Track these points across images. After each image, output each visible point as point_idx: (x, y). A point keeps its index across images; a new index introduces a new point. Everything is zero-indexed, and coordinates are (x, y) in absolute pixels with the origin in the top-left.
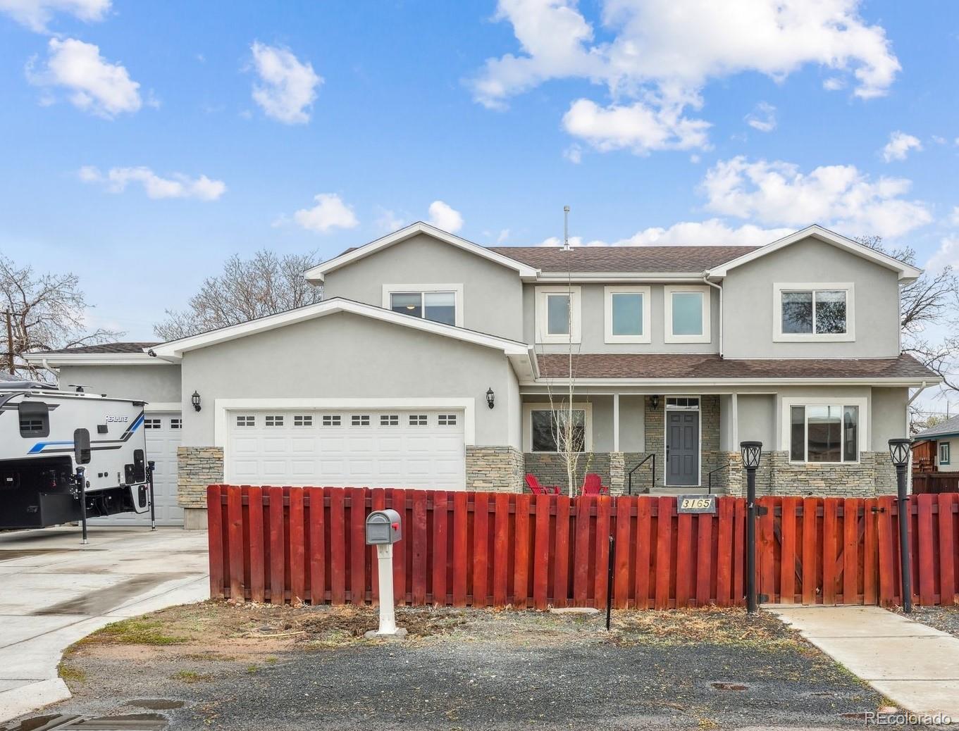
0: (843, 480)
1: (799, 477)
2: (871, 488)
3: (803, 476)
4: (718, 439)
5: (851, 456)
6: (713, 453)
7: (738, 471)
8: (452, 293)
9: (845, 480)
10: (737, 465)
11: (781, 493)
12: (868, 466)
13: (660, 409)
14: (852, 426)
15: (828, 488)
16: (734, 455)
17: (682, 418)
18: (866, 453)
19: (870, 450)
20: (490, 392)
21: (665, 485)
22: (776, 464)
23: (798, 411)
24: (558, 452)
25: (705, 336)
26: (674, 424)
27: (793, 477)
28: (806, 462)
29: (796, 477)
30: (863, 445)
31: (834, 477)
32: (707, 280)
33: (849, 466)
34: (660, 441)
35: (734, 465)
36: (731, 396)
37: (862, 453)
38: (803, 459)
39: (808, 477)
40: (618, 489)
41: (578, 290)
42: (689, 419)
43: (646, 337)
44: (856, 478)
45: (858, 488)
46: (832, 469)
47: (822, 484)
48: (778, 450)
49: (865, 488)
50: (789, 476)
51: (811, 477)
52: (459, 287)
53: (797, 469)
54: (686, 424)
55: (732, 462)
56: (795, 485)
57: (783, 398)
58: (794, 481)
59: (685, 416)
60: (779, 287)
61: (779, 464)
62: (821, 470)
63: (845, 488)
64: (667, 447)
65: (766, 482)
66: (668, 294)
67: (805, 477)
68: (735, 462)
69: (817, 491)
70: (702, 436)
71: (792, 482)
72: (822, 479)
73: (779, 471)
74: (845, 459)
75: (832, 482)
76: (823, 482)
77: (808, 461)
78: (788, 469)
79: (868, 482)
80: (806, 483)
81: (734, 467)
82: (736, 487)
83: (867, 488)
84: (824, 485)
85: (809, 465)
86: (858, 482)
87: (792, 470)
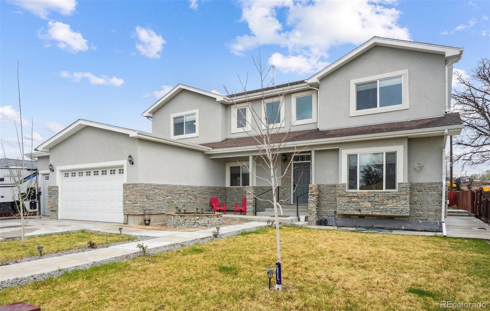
0: (384, 202)
1: (353, 200)
2: (406, 208)
3: (355, 199)
5: (391, 185)
7: (313, 196)
8: (194, 114)
9: (386, 202)
10: (313, 192)
12: (403, 193)
13: (289, 162)
14: (391, 167)
15: (373, 207)
16: (311, 186)
17: (302, 166)
18: (402, 183)
19: (406, 182)
20: (130, 157)
21: (292, 203)
22: (337, 192)
23: (352, 158)
24: (241, 186)
25: (314, 119)
26: (298, 170)
27: (348, 200)
28: (358, 190)
29: (350, 200)
30: (401, 177)
31: (377, 200)
32: (311, 86)
33: (390, 192)
34: (289, 180)
35: (311, 192)
36: (311, 152)
37: (399, 184)
38: (356, 188)
39: (359, 200)
40: (250, 205)
41: (250, 104)
42: (306, 166)
43: (282, 123)
44: (395, 201)
45: (395, 208)
46: (376, 195)
47: (369, 205)
48: (339, 183)
49: (401, 208)
50: (346, 199)
51: (361, 200)
52: (197, 111)
53: (351, 195)
56: (350, 205)
57: (342, 150)
59: (304, 165)
60: (354, 82)
61: (339, 192)
62: (368, 195)
63: (386, 207)
64: (294, 182)
66: (294, 98)
67: (357, 200)
68: (312, 191)
69: (365, 209)
71: (348, 203)
72: (369, 201)
73: (339, 196)
74: (387, 188)
75: (376, 203)
76: (370, 203)
77: (360, 190)
78: (345, 195)
79: (403, 204)
80: (357, 203)
81: (310, 194)
82: (312, 205)
83: (403, 208)
84: (370, 205)
85: (359, 192)
86: (396, 204)
87: (348, 195)
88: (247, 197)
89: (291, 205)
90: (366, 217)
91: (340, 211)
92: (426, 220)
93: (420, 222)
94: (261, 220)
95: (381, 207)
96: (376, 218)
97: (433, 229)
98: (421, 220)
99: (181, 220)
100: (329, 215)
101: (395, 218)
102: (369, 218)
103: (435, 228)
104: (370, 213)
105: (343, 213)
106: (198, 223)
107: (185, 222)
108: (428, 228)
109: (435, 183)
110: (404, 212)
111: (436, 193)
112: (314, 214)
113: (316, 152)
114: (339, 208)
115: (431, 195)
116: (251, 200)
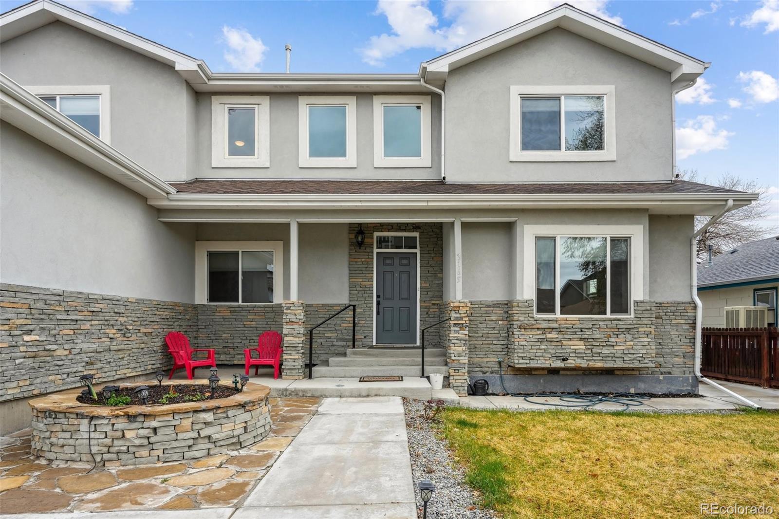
0: (610, 339)
1: (549, 336)
2: (651, 351)
3: (553, 335)
4: (441, 285)
5: (621, 305)
6: (434, 304)
7: (462, 327)
8: (95, 96)
9: (613, 340)
10: (461, 318)
11: (522, 358)
12: (645, 321)
13: (368, 250)
14: (621, 268)
15: (589, 351)
16: (457, 304)
17: (397, 261)
18: (642, 302)
19: (647, 299)
21: (374, 344)
22: (515, 318)
23: (546, 243)
24: (240, 303)
25: (425, 159)
26: (388, 268)
27: (539, 336)
28: (558, 315)
29: (544, 336)
30: (638, 290)
31: (598, 336)
32: (425, 82)
33: (619, 320)
34: (368, 290)
35: (457, 319)
36: (452, 224)
37: (636, 302)
38: (552, 310)
39: (561, 336)
40: (294, 353)
41: (265, 101)
42: (405, 262)
43: (351, 158)
44: (629, 337)
45: (632, 351)
46: (594, 325)
47: (581, 346)
48: (519, 297)
49: (642, 352)
50: (536, 335)
51: (565, 336)
52: (105, 90)
53: (545, 325)
54: (402, 269)
55: (453, 315)
56: (543, 347)
57: (525, 226)
58: (541, 341)
59: (400, 258)
60: (516, 90)
61: (520, 318)
62: (580, 326)
63: (614, 351)
64: (378, 297)
65: (503, 343)
66: (378, 106)
67: (556, 336)
68: (458, 315)
69: (574, 355)
70: (421, 283)
71: (539, 344)
72: (581, 339)
73: (520, 327)
74: (612, 312)
75: (595, 343)
76: (582, 343)
77: (561, 314)
78: (533, 325)
79: (646, 343)
80: (558, 344)
81: (456, 322)
82: (460, 349)
83: (644, 351)
84: (584, 347)
85: (563, 319)
86: (632, 343)
87: (538, 326)
88: (285, 331)
89: (372, 347)
90: (562, 372)
91: (521, 361)
92: (670, 373)
93: (661, 377)
94: (347, 394)
95: (605, 351)
96: (581, 372)
97: (682, 391)
98: (662, 374)
99: (129, 434)
100: (486, 369)
101: (617, 372)
102: (568, 373)
103: (684, 389)
104: (584, 364)
105: (528, 365)
106: (209, 437)
107: (152, 440)
108: (674, 389)
109: (683, 303)
110: (646, 361)
111: (683, 321)
112: (463, 371)
113: (465, 226)
114: (520, 355)
115: (677, 325)
116: (297, 339)
